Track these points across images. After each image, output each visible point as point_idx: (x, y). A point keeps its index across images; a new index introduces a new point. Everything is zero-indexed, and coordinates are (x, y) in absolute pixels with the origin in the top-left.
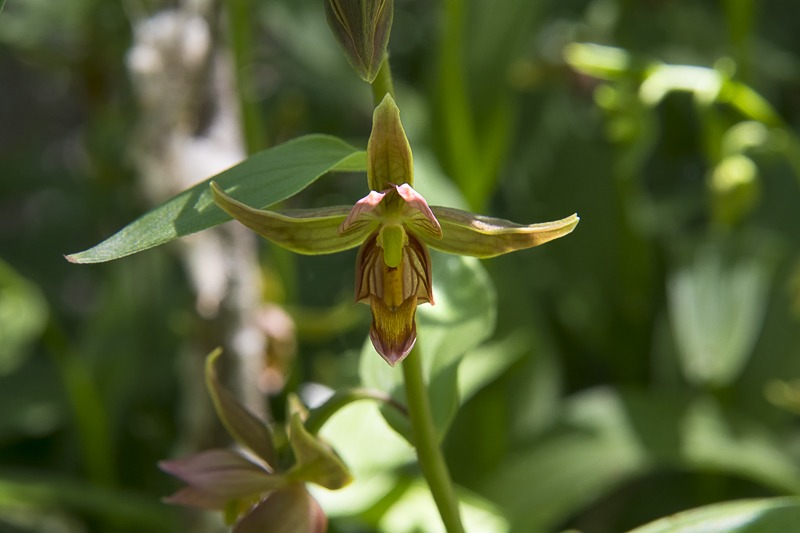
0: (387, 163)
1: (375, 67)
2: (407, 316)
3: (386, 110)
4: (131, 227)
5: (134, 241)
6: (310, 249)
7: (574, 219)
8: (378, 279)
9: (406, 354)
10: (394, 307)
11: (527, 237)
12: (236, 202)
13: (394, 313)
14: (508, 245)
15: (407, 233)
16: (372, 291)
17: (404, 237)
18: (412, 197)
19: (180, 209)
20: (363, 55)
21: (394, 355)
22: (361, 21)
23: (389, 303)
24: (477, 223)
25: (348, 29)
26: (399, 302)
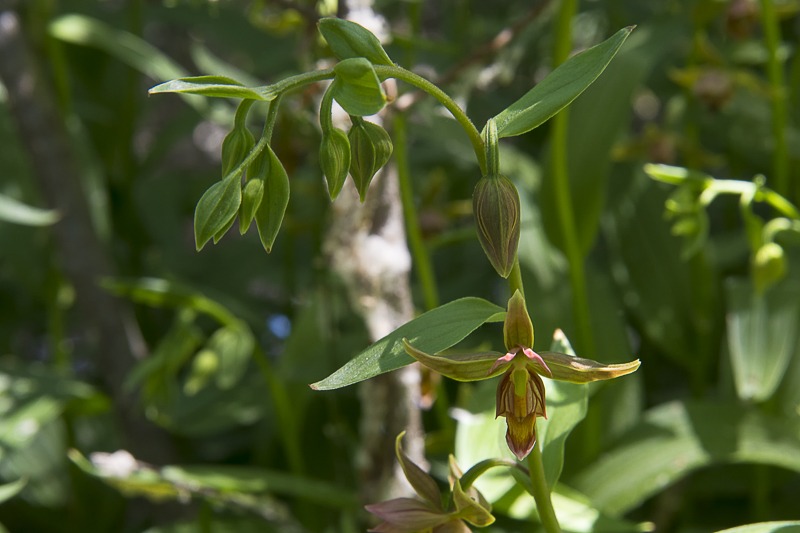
0: (517, 330)
1: (508, 267)
2: (529, 426)
3: (516, 300)
4: (350, 363)
5: (353, 374)
6: (466, 378)
7: (638, 363)
8: (511, 399)
9: (529, 451)
10: (521, 418)
11: (607, 374)
12: (417, 351)
13: (521, 423)
14: (595, 376)
15: (529, 372)
16: (507, 410)
17: (528, 374)
18: (533, 356)
19: (382, 352)
20: (501, 261)
21: (521, 452)
22: (500, 239)
23: (517, 415)
24: (574, 364)
25: (491, 242)
26: (525, 415)
